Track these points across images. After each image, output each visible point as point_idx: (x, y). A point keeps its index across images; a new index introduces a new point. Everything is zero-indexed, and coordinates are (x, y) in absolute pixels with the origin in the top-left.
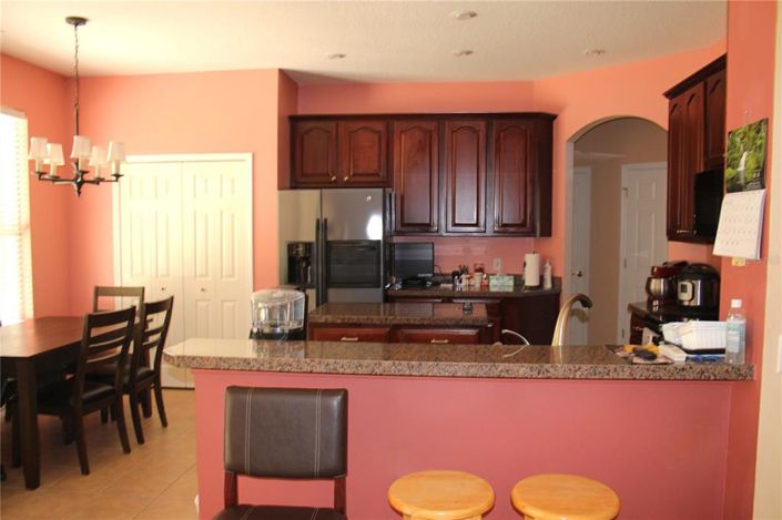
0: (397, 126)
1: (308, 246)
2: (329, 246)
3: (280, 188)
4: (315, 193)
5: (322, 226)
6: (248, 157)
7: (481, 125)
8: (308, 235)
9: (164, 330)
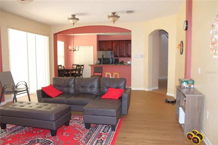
0: (113, 42)
1: (101, 59)
2: (104, 59)
3: (97, 51)
4: (102, 51)
5: (103, 56)
6: (93, 47)
7: (125, 42)
8: (101, 57)
9: (83, 69)
